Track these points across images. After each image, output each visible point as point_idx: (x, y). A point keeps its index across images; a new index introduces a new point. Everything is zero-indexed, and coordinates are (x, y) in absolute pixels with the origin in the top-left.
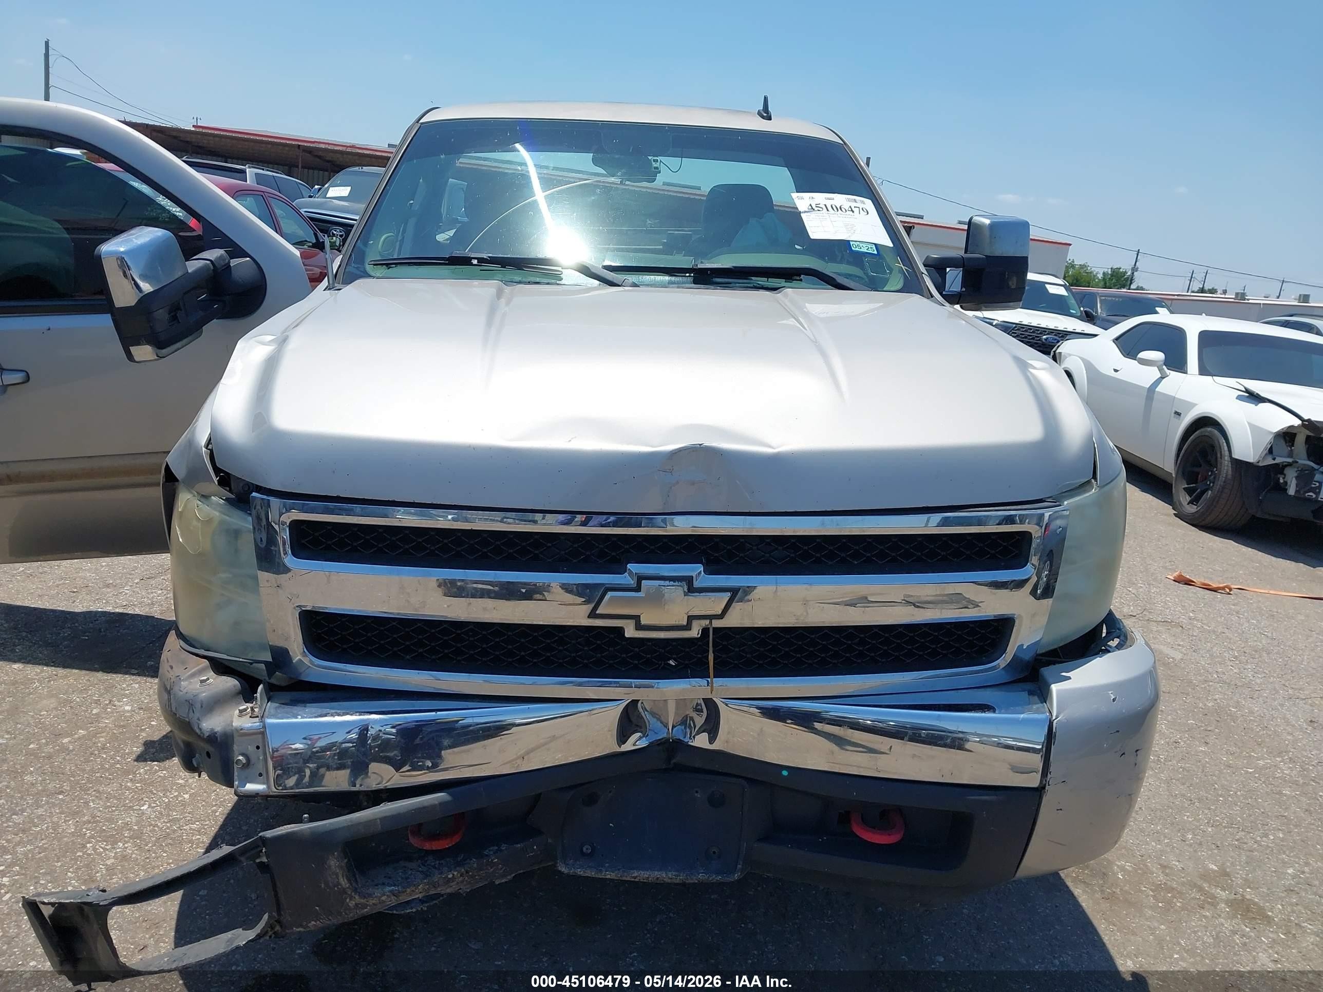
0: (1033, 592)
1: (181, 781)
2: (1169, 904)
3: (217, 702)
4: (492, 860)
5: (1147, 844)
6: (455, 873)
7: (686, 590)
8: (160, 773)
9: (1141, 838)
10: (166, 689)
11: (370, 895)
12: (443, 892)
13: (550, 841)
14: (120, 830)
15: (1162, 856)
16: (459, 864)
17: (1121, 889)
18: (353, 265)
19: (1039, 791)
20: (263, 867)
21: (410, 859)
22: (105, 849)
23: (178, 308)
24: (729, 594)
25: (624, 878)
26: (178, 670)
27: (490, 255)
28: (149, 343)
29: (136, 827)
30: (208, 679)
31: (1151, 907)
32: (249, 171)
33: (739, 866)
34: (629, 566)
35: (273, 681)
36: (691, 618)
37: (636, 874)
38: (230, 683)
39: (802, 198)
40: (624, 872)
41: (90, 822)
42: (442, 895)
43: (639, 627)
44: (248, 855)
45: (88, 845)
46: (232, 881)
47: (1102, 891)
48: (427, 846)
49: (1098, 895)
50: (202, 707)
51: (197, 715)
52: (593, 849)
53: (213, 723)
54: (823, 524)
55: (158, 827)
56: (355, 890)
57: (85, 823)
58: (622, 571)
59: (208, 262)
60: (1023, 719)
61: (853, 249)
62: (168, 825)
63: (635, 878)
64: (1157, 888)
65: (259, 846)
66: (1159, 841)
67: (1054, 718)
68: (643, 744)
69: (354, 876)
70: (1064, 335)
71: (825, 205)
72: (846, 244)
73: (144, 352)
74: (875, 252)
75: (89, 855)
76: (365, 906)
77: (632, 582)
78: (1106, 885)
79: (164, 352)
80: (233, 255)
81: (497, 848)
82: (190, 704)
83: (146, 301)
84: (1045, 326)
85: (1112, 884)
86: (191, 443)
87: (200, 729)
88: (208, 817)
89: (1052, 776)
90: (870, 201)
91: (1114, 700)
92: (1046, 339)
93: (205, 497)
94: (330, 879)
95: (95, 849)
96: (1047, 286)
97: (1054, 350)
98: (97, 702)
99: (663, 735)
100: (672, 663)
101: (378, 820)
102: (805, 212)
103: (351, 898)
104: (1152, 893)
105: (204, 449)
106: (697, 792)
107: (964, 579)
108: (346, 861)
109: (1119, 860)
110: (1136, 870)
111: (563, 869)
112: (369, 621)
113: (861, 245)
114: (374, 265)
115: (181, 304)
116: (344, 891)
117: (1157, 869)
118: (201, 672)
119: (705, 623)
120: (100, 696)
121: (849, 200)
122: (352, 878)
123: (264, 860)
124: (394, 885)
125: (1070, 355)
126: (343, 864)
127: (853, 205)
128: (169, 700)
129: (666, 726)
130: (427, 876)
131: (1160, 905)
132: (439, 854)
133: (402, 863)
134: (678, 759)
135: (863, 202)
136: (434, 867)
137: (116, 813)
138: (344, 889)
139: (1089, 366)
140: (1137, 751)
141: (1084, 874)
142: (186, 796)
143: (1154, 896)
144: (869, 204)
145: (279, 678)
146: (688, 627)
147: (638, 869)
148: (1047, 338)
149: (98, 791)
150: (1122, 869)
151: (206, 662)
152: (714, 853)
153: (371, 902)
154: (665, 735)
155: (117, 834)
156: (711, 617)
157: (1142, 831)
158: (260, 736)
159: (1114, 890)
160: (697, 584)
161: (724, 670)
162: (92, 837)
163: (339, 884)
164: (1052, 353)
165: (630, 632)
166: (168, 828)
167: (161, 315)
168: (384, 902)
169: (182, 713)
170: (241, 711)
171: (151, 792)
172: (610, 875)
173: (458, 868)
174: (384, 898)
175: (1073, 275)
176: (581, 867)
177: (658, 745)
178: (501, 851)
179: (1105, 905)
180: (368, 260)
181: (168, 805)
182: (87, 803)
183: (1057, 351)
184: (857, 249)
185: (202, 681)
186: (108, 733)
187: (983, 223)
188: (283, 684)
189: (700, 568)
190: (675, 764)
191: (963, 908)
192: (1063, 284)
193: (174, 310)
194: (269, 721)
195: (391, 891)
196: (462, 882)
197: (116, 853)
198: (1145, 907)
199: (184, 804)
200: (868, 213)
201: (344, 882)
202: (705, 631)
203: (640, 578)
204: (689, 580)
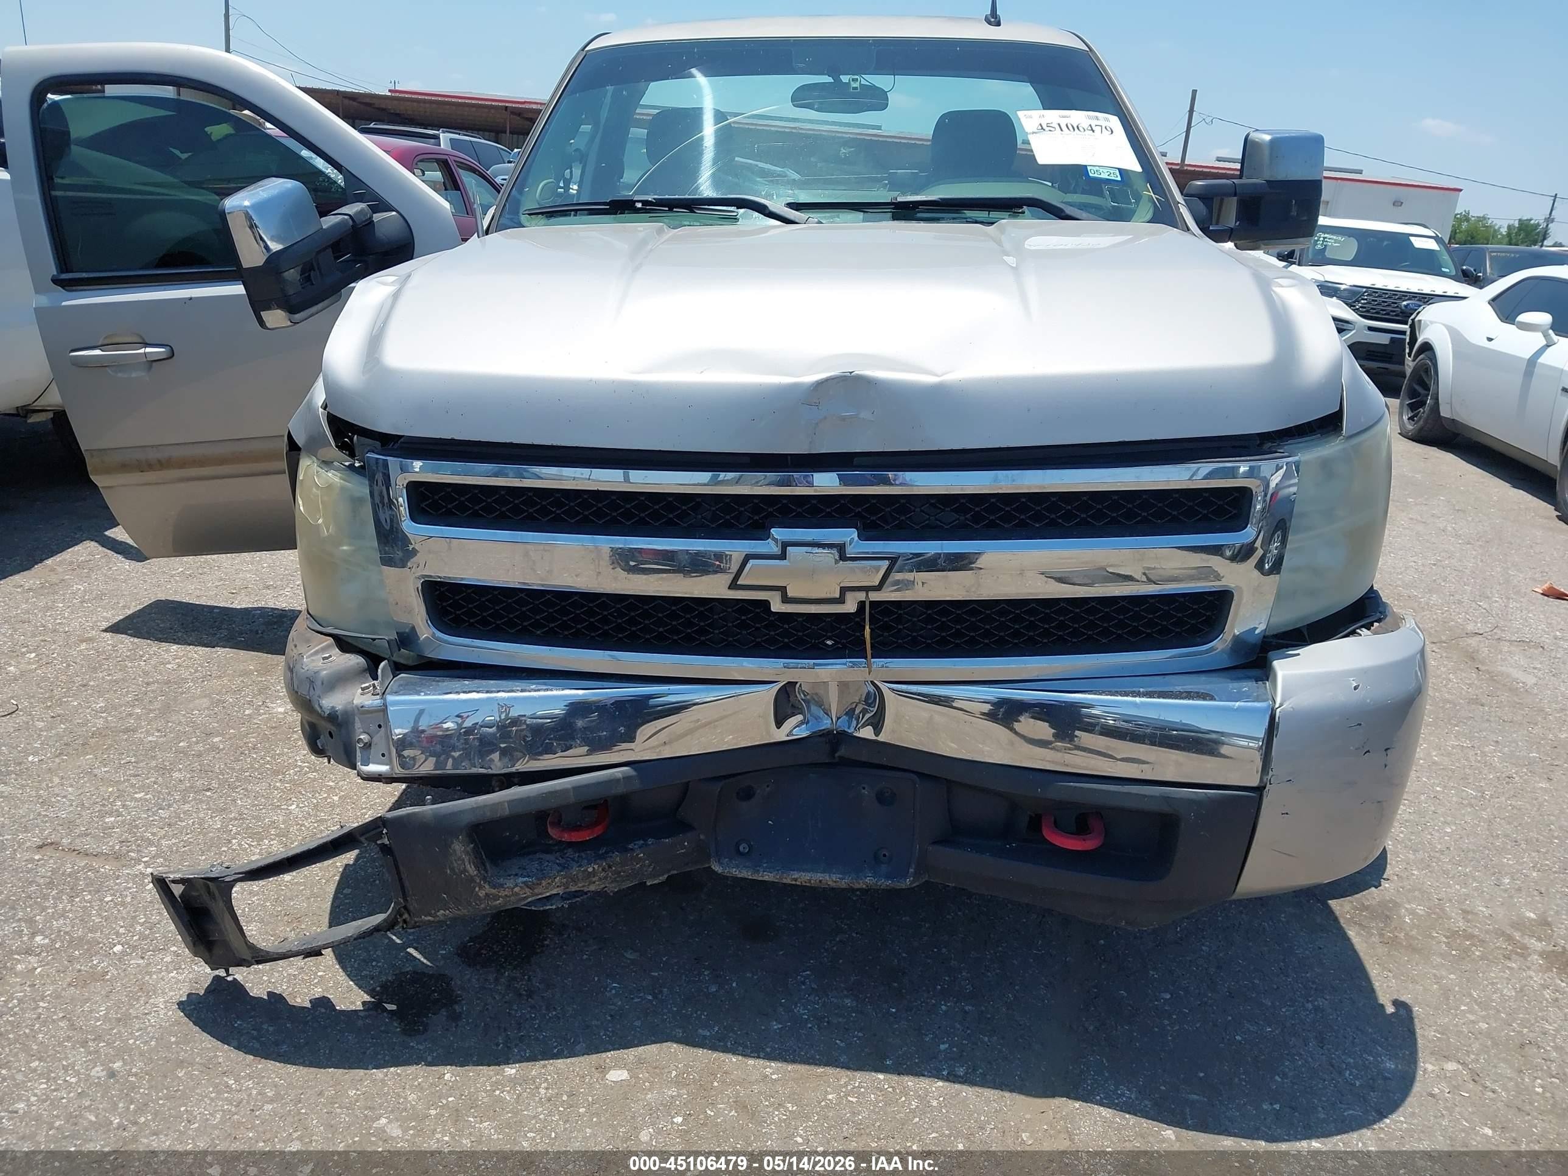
0: (1260, 566)
1: (331, 784)
2: (1466, 951)
3: (339, 680)
4: (637, 855)
5: (1449, 886)
6: (596, 867)
7: (837, 557)
8: (309, 775)
9: (1442, 880)
10: (289, 667)
11: (502, 886)
12: (586, 889)
13: (702, 837)
14: (266, 829)
15: (1466, 900)
16: (602, 857)
17: (1406, 934)
18: (507, 216)
19: (1260, 790)
20: (385, 850)
21: (548, 851)
22: (250, 846)
23: (312, 268)
24: (886, 563)
25: (785, 881)
26: (302, 649)
27: (656, 197)
28: (280, 307)
29: (283, 826)
30: (330, 656)
31: (1441, 954)
32: (443, 136)
33: (911, 870)
34: (773, 531)
35: (395, 658)
36: (844, 590)
37: (796, 876)
38: (355, 660)
39: (1031, 117)
40: (783, 873)
41: (236, 819)
42: (586, 893)
43: (786, 599)
44: (368, 835)
45: (234, 841)
46: (377, 882)
47: (1381, 935)
48: (566, 837)
49: (1375, 939)
50: (322, 684)
51: (318, 692)
52: (750, 846)
53: (334, 701)
54: (996, 480)
55: (305, 826)
56: (484, 879)
57: (231, 820)
58: (766, 536)
59: (346, 217)
60: (1239, 709)
61: (1091, 175)
62: (316, 825)
63: (796, 880)
64: (1453, 935)
65: (379, 827)
66: (1466, 884)
67: (1277, 706)
68: (802, 733)
69: (484, 864)
70: (1427, 299)
71: (1059, 125)
72: (1081, 170)
73: (275, 317)
74: (1119, 179)
75: (235, 850)
76: (497, 898)
77: (776, 550)
78: (1388, 929)
79: (297, 317)
80: (375, 209)
81: (642, 842)
82: (311, 681)
83: (274, 259)
84: (1405, 290)
85: (1396, 928)
86: (310, 407)
87: (321, 707)
88: (356, 819)
89: (1274, 773)
90: (1116, 118)
91: (1356, 688)
92: (1406, 306)
93: (327, 464)
94: (456, 865)
95: (240, 845)
96: (1412, 238)
97: (1413, 317)
98: (250, 703)
99: (826, 724)
100: (829, 642)
101: (506, 804)
102: (1033, 133)
103: (481, 887)
104: (1445, 940)
105: (321, 410)
106: (864, 788)
107: (1168, 544)
108: (472, 846)
109: (1409, 903)
110: (1429, 914)
111: (717, 868)
112: (496, 593)
113: (1101, 170)
114: (529, 214)
115: (315, 264)
116: (471, 879)
117: (1457, 914)
118: (323, 650)
119: (862, 596)
120: (253, 697)
121: (1089, 117)
122: (480, 864)
123: (386, 841)
124: (529, 876)
125: (1432, 323)
126: (468, 849)
127: (1094, 123)
128: (292, 679)
129: (827, 713)
130: (564, 867)
131: (1454, 952)
132: (579, 846)
133: (538, 855)
134: (842, 752)
135: (1107, 120)
136: (573, 860)
137: (264, 811)
138: (472, 877)
139: (1457, 337)
140: (1386, 750)
141: (1362, 915)
142: (336, 798)
143: (1447, 944)
144: (1114, 122)
145: (404, 655)
146: (841, 600)
147: (799, 870)
148: (1408, 305)
149: (246, 790)
150: (1412, 913)
151: (331, 640)
152: (885, 855)
153: (503, 893)
154: (829, 726)
155: (264, 831)
156: (867, 589)
157: (1446, 872)
158: (382, 713)
159: (1397, 934)
160: (850, 551)
161: (883, 649)
162: (238, 833)
163: (465, 870)
164: (1410, 322)
165: (777, 606)
166: (315, 828)
167: (292, 274)
168: (517, 894)
169: (303, 691)
170: (363, 689)
171: (300, 792)
172: (768, 877)
173: (598, 861)
174: (517, 889)
175: (1467, 231)
176: (737, 867)
177: (820, 736)
178: (647, 845)
179: (1381, 950)
180: (521, 211)
181: (316, 806)
182: (234, 801)
183: (1416, 319)
184: (1096, 175)
185: (324, 659)
186: (259, 734)
187: (1263, 140)
188: (410, 663)
189: (853, 533)
190: (840, 757)
191: (1203, 945)
192: (1434, 235)
193: (307, 271)
194: (390, 698)
195: (524, 883)
196: (606, 878)
197: (261, 849)
198: (1434, 954)
199: (333, 806)
200: (1112, 132)
201: (472, 870)
202: (862, 605)
203: (785, 545)
204: (841, 548)
